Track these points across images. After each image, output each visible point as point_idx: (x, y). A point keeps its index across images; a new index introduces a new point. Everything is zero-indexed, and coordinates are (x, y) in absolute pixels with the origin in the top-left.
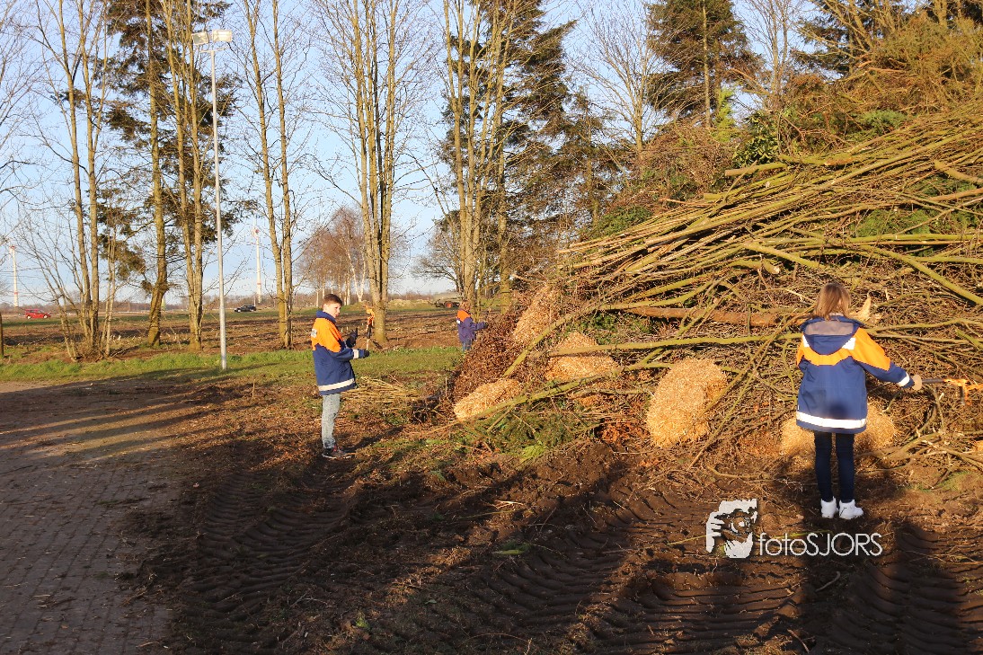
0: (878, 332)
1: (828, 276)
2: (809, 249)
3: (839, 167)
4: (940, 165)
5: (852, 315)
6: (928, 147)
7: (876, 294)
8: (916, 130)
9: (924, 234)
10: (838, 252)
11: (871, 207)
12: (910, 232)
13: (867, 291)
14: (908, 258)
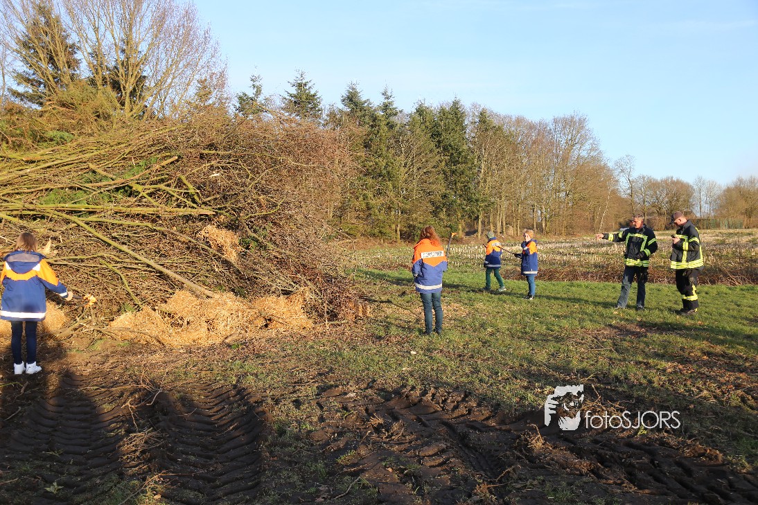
0: (56, 261)
1: (25, 227)
2: (12, 211)
3: (32, 162)
4: (92, 166)
5: (39, 251)
6: (86, 155)
7: (55, 239)
8: (80, 145)
9: (83, 205)
10: (31, 213)
11: (52, 187)
12: (75, 203)
13: (48, 237)
14: (74, 218)
